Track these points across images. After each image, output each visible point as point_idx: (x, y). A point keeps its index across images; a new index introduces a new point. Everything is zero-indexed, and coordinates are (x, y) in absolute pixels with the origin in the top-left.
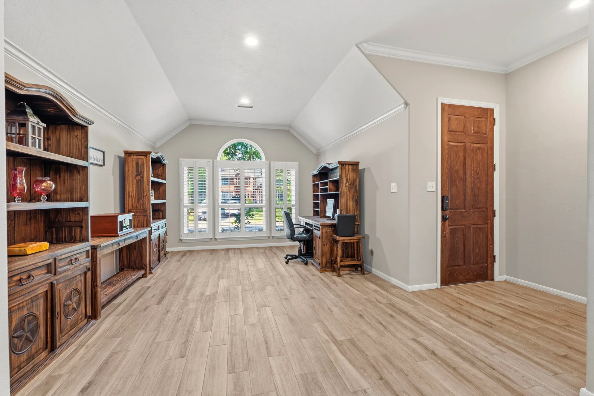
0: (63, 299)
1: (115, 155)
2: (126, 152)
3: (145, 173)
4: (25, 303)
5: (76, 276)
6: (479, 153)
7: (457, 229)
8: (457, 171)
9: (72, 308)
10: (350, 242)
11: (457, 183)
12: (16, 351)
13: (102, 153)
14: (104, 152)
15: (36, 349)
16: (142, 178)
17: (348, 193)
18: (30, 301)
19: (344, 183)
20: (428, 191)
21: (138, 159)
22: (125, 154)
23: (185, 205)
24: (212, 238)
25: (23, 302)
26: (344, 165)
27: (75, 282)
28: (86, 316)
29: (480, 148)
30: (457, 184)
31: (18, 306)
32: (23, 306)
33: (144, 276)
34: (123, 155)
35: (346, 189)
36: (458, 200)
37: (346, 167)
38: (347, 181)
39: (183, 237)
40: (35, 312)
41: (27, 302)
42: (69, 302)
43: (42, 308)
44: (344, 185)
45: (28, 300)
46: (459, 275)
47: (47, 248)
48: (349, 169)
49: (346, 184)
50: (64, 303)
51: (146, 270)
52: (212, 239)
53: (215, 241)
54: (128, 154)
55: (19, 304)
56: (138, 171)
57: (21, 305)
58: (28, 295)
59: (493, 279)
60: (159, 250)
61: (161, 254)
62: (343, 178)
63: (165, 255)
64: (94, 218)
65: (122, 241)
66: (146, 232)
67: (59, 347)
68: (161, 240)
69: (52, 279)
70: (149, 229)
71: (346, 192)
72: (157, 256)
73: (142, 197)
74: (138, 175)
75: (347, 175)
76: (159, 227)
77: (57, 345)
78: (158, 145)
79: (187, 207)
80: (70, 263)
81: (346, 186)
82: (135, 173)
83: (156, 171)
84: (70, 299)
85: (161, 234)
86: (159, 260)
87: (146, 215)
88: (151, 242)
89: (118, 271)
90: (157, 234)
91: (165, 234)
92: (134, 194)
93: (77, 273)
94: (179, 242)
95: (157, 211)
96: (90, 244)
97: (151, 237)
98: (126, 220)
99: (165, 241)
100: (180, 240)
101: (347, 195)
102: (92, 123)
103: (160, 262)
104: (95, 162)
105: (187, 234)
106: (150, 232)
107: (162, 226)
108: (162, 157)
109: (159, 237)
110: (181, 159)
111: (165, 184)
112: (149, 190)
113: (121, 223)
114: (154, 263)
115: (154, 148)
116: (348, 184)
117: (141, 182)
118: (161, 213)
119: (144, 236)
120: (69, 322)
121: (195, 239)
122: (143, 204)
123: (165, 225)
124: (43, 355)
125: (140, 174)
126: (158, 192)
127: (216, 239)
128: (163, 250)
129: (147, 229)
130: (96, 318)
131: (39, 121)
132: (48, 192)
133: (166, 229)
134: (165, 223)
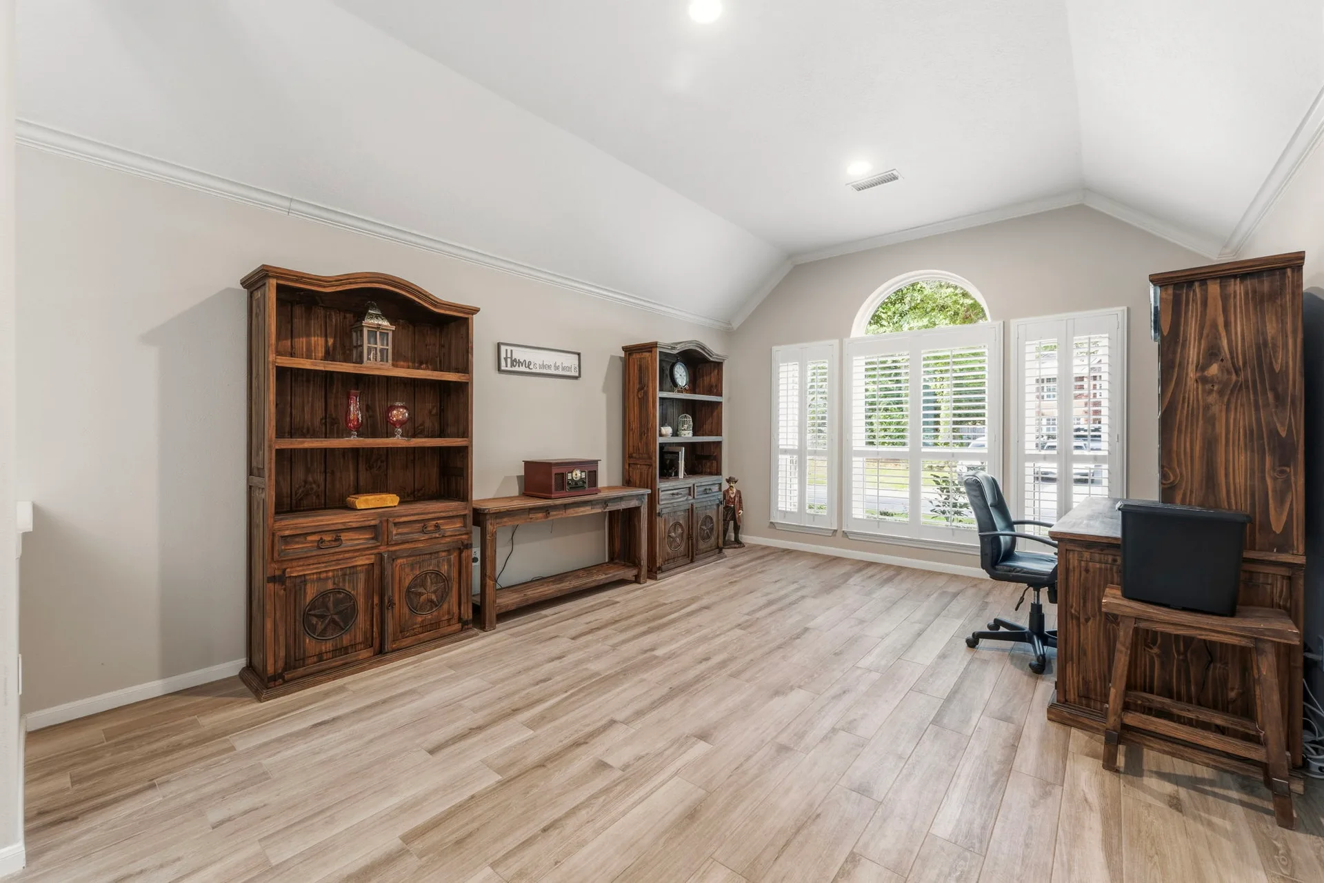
0: (406, 583)
1: (612, 357)
2: (625, 349)
3: (650, 383)
4: (330, 574)
5: (438, 552)
9: (428, 600)
12: (314, 633)
13: (577, 356)
14: (579, 354)
15: (351, 641)
16: (646, 394)
18: (340, 573)
19: (1192, 367)
21: (642, 358)
22: (625, 351)
23: (780, 447)
24: (836, 528)
25: (327, 572)
26: (1190, 284)
27: (434, 562)
28: (460, 619)
31: (318, 576)
32: (327, 579)
33: (637, 580)
34: (622, 354)
38: (1212, 353)
39: (776, 519)
40: (347, 589)
41: (335, 573)
42: (421, 590)
43: (361, 586)
45: (337, 570)
47: (396, 504)
48: (1225, 298)
50: (409, 588)
51: (640, 570)
52: (835, 531)
53: (843, 536)
54: (629, 350)
55: (320, 573)
56: (640, 382)
57: (323, 575)
58: (334, 563)
60: (690, 537)
61: (702, 545)
62: (1184, 346)
63: (718, 550)
64: (529, 465)
65: (555, 507)
66: (639, 497)
67: (393, 651)
68: (702, 517)
69: (383, 549)
70: (649, 491)
71: (1207, 407)
72: (682, 548)
73: (646, 430)
74: (641, 389)
75: (1214, 325)
76: (690, 491)
77: (387, 647)
78: (735, 325)
79: (785, 452)
80: (423, 532)
81: (1203, 380)
82: (637, 386)
83: (707, 379)
84: (423, 585)
85: (698, 505)
86: (691, 556)
87: (650, 466)
88: (658, 519)
89: (607, 561)
90: (683, 501)
91: (718, 505)
92: (635, 425)
93: (438, 548)
94: (769, 527)
95: (708, 458)
96: (474, 506)
97: (658, 508)
98: (578, 472)
99: (718, 520)
100: (771, 523)
101: (1211, 421)
102: (476, 311)
103: (692, 561)
104: (560, 372)
105: (785, 513)
106: (653, 499)
107: (703, 489)
108: (703, 348)
109: (691, 511)
110: (775, 348)
111: (720, 403)
112: (655, 416)
113: (562, 476)
114: (667, 561)
115: (729, 333)
116: (1221, 369)
117: (644, 402)
118: (715, 464)
119: (633, 504)
120: (419, 619)
121: (799, 526)
122: (647, 444)
123: (716, 488)
124: (365, 654)
125: (643, 387)
126: (709, 421)
127: (845, 534)
128: (709, 537)
129: (642, 491)
130: (483, 628)
131: (385, 323)
132: (402, 423)
133: (721, 497)
134: (720, 484)
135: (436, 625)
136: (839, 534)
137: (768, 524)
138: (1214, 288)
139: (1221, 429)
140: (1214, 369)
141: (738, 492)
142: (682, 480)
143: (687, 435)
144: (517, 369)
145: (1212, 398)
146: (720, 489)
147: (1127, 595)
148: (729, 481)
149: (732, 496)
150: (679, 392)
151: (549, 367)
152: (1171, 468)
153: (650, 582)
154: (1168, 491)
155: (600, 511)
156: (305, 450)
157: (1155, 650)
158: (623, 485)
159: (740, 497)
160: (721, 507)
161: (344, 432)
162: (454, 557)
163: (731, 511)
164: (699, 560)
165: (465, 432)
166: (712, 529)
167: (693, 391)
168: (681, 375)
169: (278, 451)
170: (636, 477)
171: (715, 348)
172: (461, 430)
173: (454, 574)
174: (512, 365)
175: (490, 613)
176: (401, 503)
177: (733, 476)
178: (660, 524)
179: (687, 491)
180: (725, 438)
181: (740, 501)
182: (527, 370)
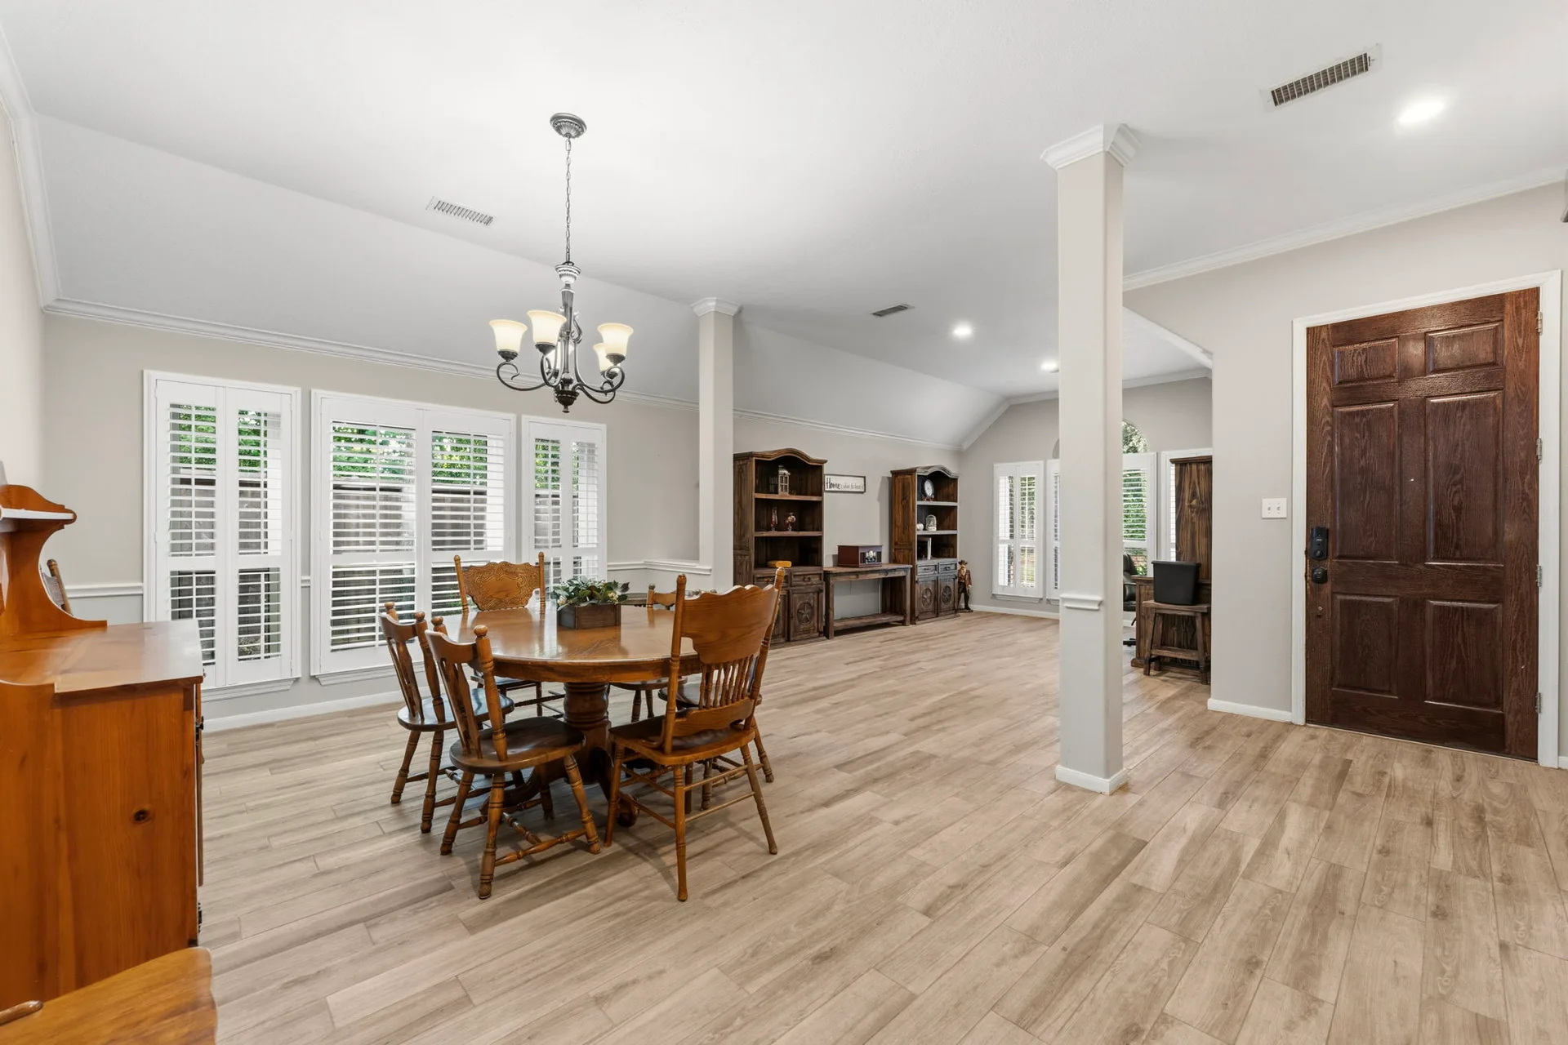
0: (798, 606)
1: (883, 477)
2: (892, 473)
3: (911, 496)
5: (809, 593)
6: (1462, 417)
7: (1368, 603)
8: (1364, 471)
9: (806, 618)
10: (1174, 615)
11: (1368, 498)
13: (863, 479)
15: (777, 633)
16: (908, 502)
17: (1195, 520)
19: (1187, 501)
20: (1263, 516)
21: (904, 479)
23: (1001, 538)
26: (1186, 464)
27: (808, 598)
28: (819, 631)
29: (1463, 405)
30: (1366, 502)
33: (903, 623)
34: (891, 476)
35: (1192, 512)
36: (1371, 536)
37: (1191, 467)
38: (1194, 495)
39: (996, 591)
42: (803, 612)
44: (1186, 504)
46: (1374, 713)
48: (1198, 471)
49: (1190, 502)
50: (799, 610)
51: (905, 617)
52: (1041, 599)
53: (1047, 603)
54: (895, 473)
56: (903, 495)
59: (1532, 757)
60: (936, 599)
61: (944, 606)
62: (1184, 491)
63: (956, 611)
64: (840, 548)
65: (861, 573)
66: (905, 569)
67: (794, 641)
68: (943, 586)
69: (789, 588)
70: (912, 566)
71: (1192, 518)
72: (931, 607)
73: (908, 526)
74: (904, 499)
75: (1194, 483)
76: (936, 567)
77: (792, 639)
78: (966, 446)
79: (1003, 544)
80: (804, 580)
81: (1191, 507)
82: (901, 498)
83: (945, 490)
84: (803, 609)
85: (942, 578)
86: (937, 613)
87: (911, 550)
88: (916, 585)
89: (881, 612)
90: (932, 575)
91: (954, 579)
92: (899, 522)
93: (809, 590)
94: (992, 598)
95: (946, 546)
96: (825, 569)
97: (917, 577)
98: (872, 552)
99: (954, 589)
100: (993, 595)
101: (1193, 524)
102: (826, 462)
103: (937, 616)
104: (854, 490)
105: (1003, 587)
106: (913, 571)
107: (944, 567)
108: (944, 470)
109: (936, 582)
110: (995, 465)
111: (956, 507)
112: (914, 516)
113: (864, 554)
114: (921, 613)
115: (959, 454)
116: (1197, 502)
117: (906, 508)
118: (952, 550)
119: (902, 574)
120: (802, 627)
121: (1014, 596)
122: (909, 536)
123: (953, 567)
124: (782, 640)
125: (905, 498)
126: (948, 520)
127: (1049, 600)
128: (948, 600)
129: (907, 566)
130: (828, 638)
131: (786, 472)
132: (792, 524)
133: (956, 574)
134: (956, 564)
135: (808, 631)
136: (1045, 600)
137: (991, 595)
138: (1194, 467)
139: (1197, 528)
140: (1194, 502)
141: (968, 572)
142: (930, 561)
143: (933, 529)
144: (832, 489)
145: (1194, 515)
146: (956, 568)
147: (1155, 601)
148: (961, 563)
149: (964, 574)
150: (928, 500)
151: (848, 487)
152: (1180, 546)
153: (911, 626)
154: (1178, 556)
155: (881, 577)
156: (763, 537)
157: (1174, 628)
158: (893, 562)
159: (969, 575)
160: (957, 581)
161: (769, 529)
162: (816, 596)
163: (963, 586)
164: (942, 616)
165: (820, 528)
166: (950, 596)
167: (936, 499)
168: (929, 488)
169: (755, 538)
170: (900, 557)
171: (952, 470)
172: (816, 526)
173: (816, 606)
174: (830, 487)
175: (832, 631)
176: (792, 566)
177: (963, 559)
178: (917, 587)
179: (934, 568)
180: (958, 532)
181: (970, 578)
182: (837, 489)
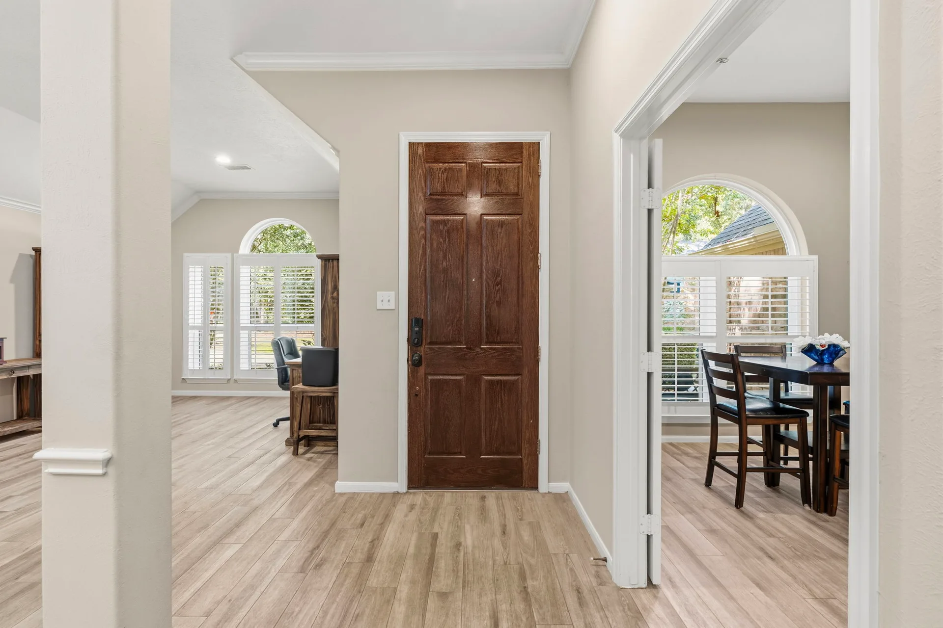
1: (21, 255)
2: (36, 249)
6: (501, 233)
7: (446, 381)
8: (445, 271)
10: (318, 396)
11: (447, 293)
17: (336, 310)
19: (329, 293)
20: (378, 308)
23: (190, 325)
24: (229, 378)
26: (327, 260)
29: (502, 224)
30: (447, 297)
35: (334, 303)
36: (449, 325)
37: (333, 264)
38: (335, 288)
39: (187, 375)
44: (330, 296)
46: (451, 472)
48: (338, 267)
49: (332, 293)
53: (234, 382)
59: (535, 487)
62: (327, 284)
71: (334, 308)
75: (335, 277)
79: (194, 328)
89: (15, 418)
94: (182, 382)
100: (183, 379)
101: (334, 313)
105: (193, 371)
110: (187, 255)
121: (205, 379)
127: (236, 380)
136: (232, 381)
137: (181, 380)
138: (330, 263)
140: (335, 294)
147: (303, 384)
152: (324, 333)
154: (323, 342)
155: (6, 377)
157: (321, 406)
158: (33, 357)
